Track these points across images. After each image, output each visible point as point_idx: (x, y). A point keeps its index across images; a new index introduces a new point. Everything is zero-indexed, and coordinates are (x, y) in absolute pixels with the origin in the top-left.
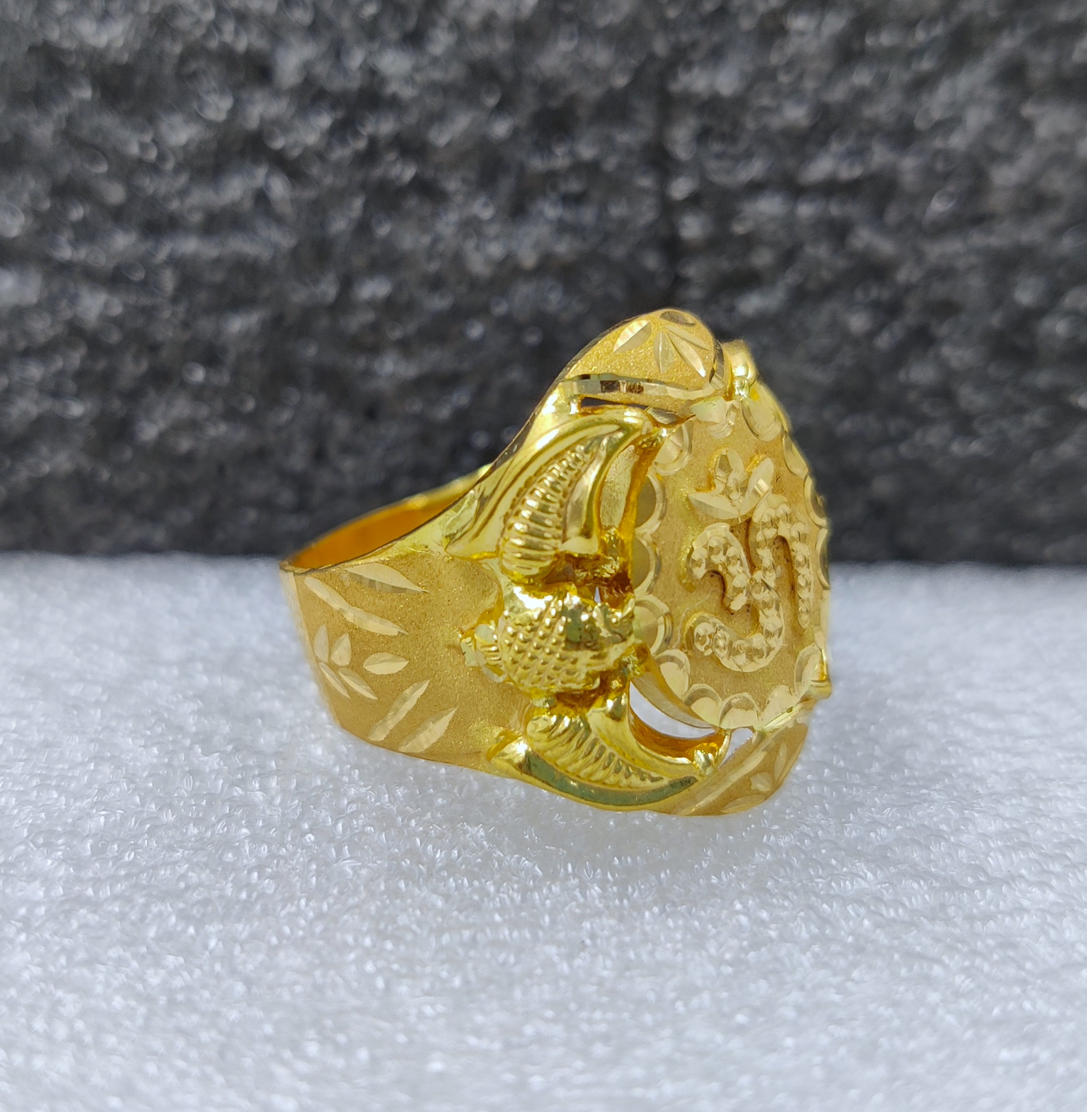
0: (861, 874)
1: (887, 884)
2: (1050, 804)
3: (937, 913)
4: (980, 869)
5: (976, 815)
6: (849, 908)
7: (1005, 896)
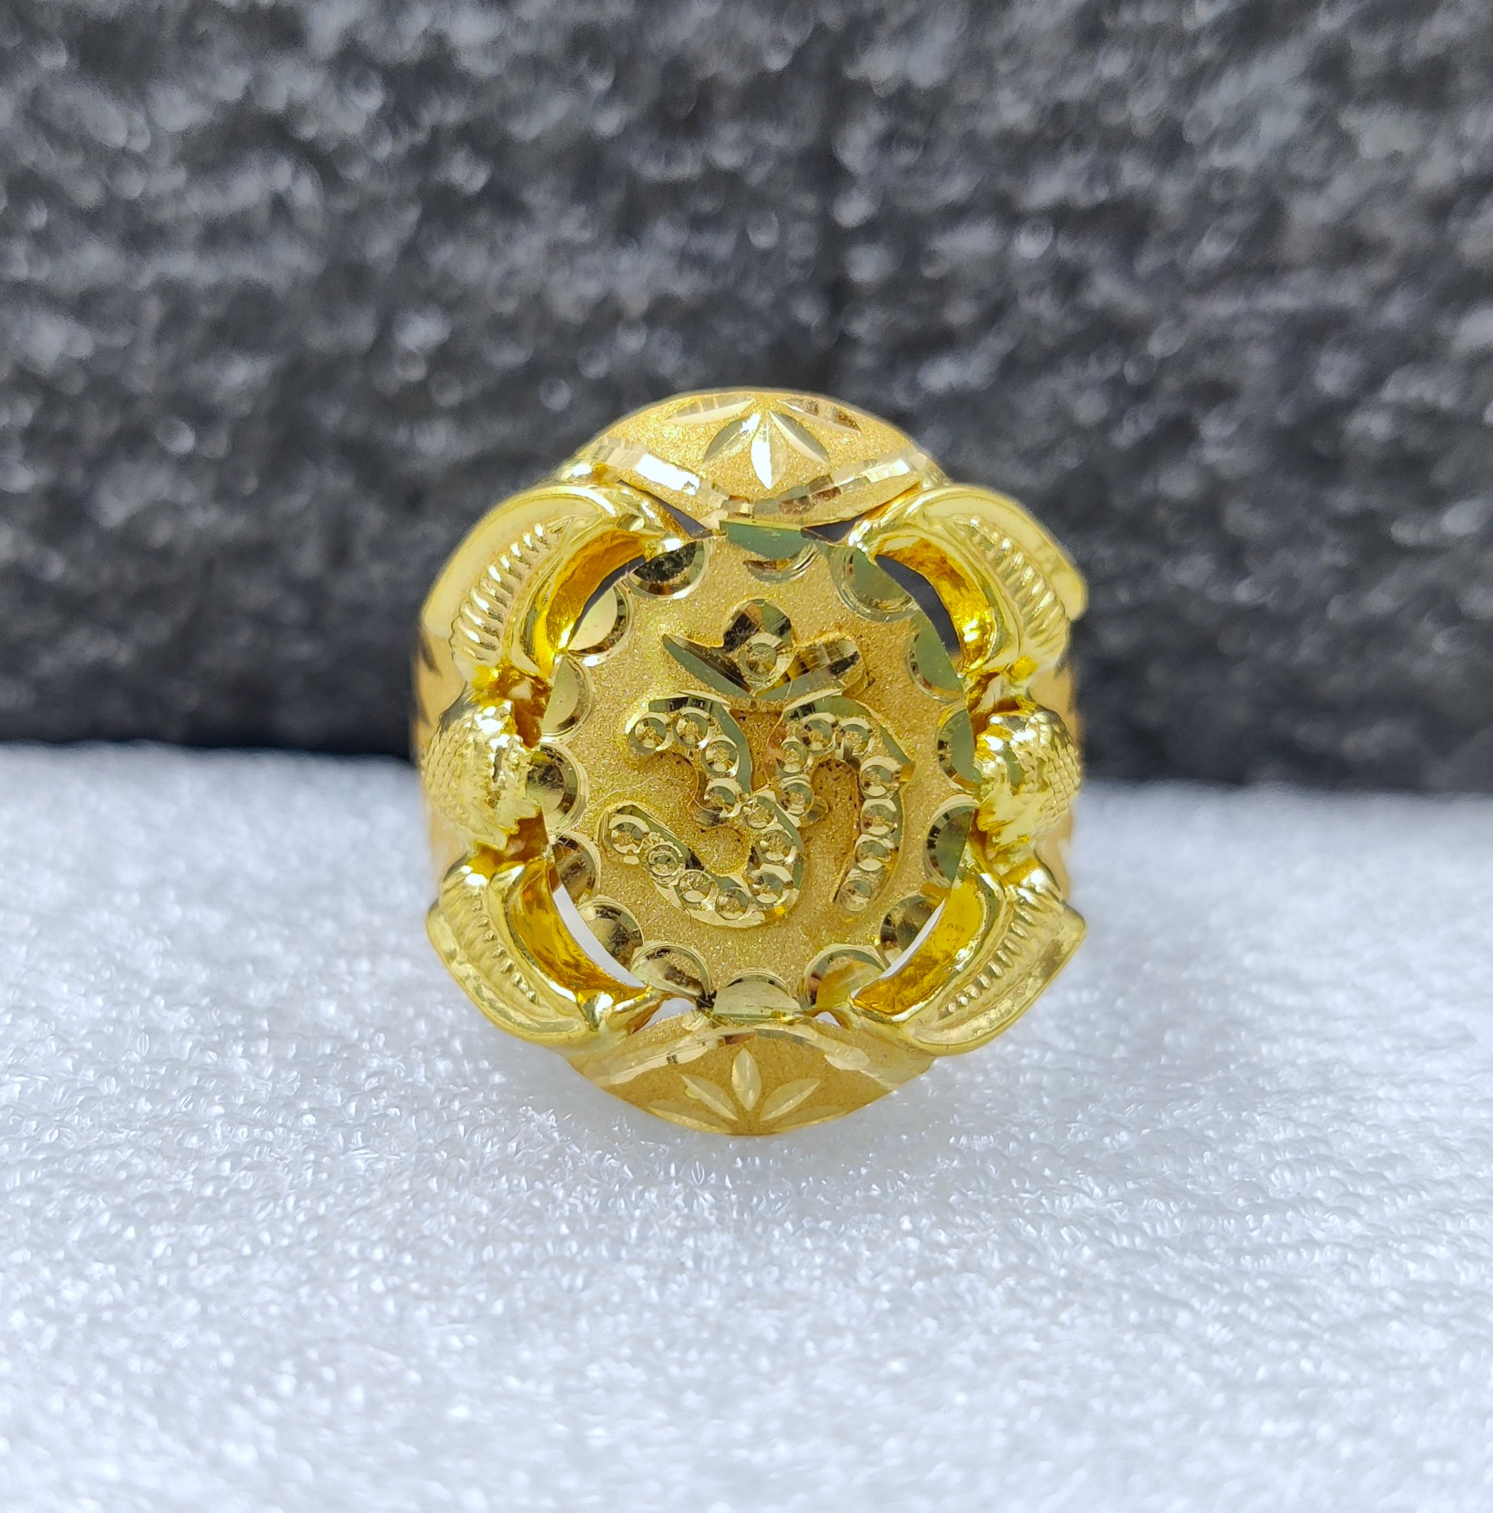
0: (1087, 1189)
1: (1121, 1203)
2: (1366, 1108)
3: (1191, 1243)
4: (1258, 1188)
5: (1258, 1118)
6: (1064, 1231)
7: (1290, 1225)
